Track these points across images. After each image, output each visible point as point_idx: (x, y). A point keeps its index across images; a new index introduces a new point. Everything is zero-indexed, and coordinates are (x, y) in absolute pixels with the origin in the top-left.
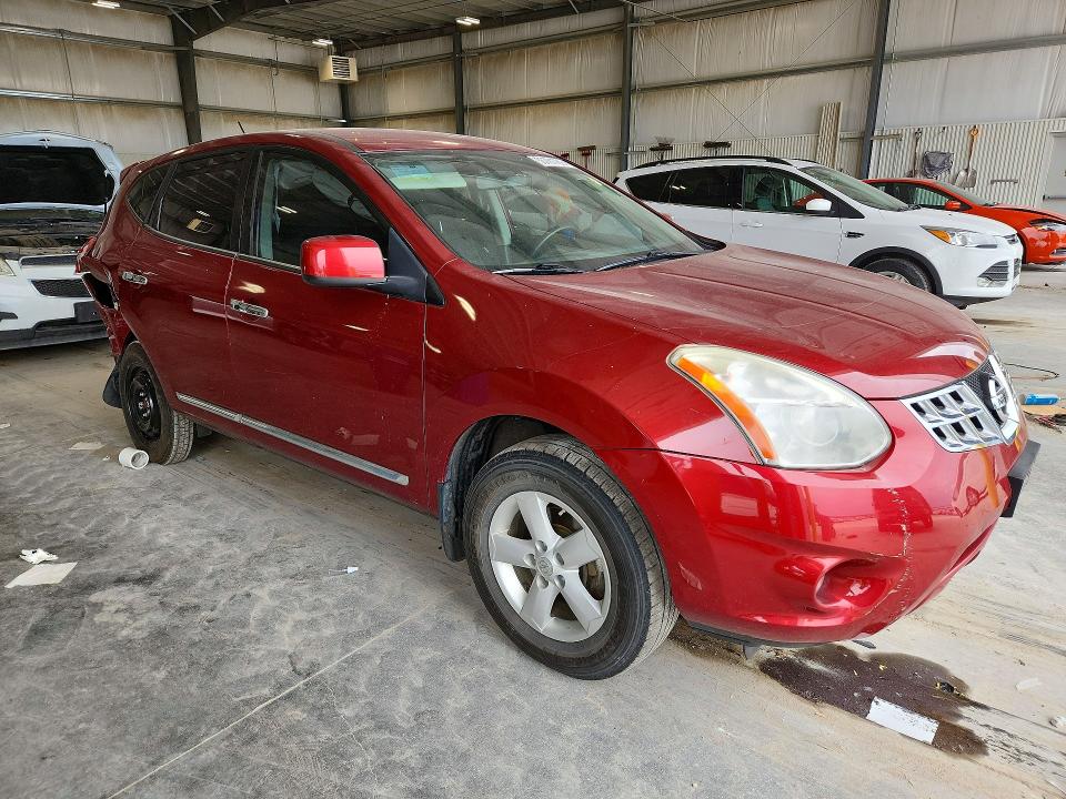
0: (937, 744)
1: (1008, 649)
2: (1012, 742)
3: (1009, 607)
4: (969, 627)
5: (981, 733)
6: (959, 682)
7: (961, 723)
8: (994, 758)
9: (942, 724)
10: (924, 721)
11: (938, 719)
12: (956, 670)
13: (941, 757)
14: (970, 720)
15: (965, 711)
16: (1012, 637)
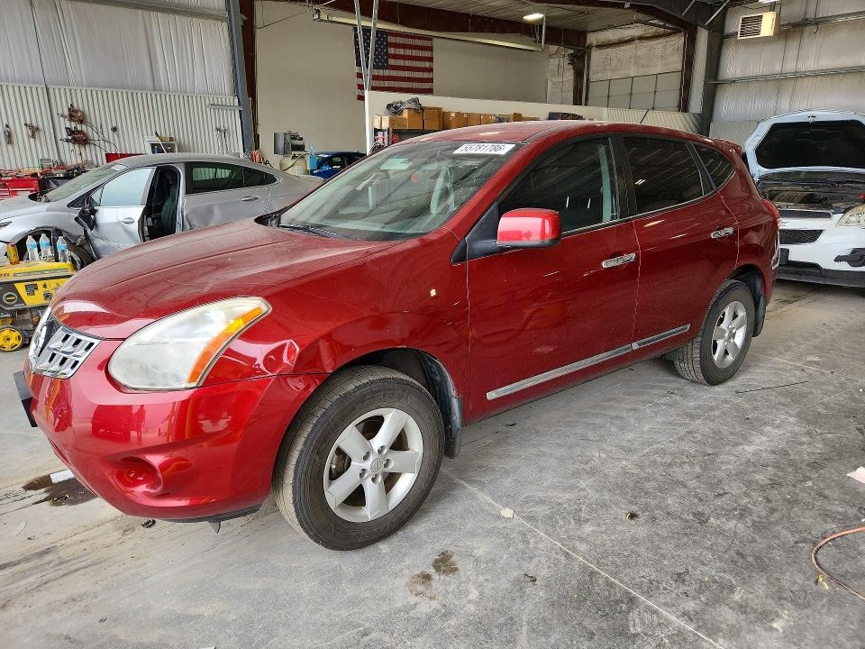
0: (48, 478)
1: (44, 542)
2: (13, 499)
3: (64, 576)
4: (79, 537)
5: (30, 493)
6: (58, 505)
7: (43, 490)
8: (19, 488)
9: (52, 484)
10: (61, 479)
11: (55, 484)
12: (65, 509)
13: (42, 474)
14: (41, 494)
15: (45, 495)
16: (47, 552)
